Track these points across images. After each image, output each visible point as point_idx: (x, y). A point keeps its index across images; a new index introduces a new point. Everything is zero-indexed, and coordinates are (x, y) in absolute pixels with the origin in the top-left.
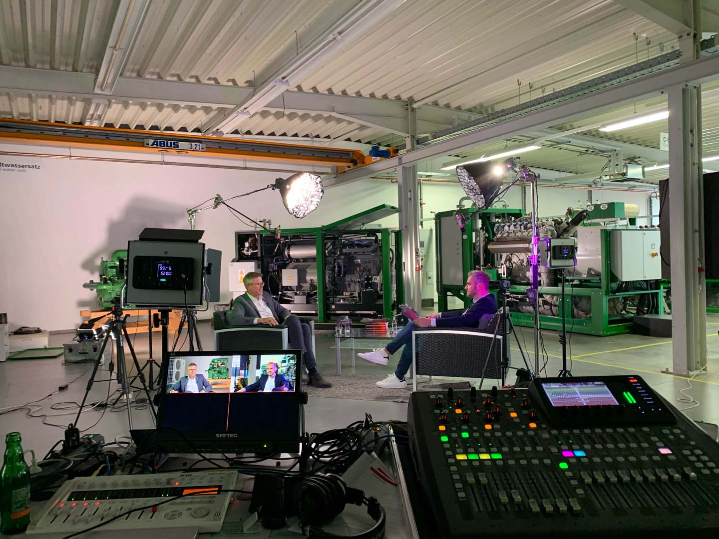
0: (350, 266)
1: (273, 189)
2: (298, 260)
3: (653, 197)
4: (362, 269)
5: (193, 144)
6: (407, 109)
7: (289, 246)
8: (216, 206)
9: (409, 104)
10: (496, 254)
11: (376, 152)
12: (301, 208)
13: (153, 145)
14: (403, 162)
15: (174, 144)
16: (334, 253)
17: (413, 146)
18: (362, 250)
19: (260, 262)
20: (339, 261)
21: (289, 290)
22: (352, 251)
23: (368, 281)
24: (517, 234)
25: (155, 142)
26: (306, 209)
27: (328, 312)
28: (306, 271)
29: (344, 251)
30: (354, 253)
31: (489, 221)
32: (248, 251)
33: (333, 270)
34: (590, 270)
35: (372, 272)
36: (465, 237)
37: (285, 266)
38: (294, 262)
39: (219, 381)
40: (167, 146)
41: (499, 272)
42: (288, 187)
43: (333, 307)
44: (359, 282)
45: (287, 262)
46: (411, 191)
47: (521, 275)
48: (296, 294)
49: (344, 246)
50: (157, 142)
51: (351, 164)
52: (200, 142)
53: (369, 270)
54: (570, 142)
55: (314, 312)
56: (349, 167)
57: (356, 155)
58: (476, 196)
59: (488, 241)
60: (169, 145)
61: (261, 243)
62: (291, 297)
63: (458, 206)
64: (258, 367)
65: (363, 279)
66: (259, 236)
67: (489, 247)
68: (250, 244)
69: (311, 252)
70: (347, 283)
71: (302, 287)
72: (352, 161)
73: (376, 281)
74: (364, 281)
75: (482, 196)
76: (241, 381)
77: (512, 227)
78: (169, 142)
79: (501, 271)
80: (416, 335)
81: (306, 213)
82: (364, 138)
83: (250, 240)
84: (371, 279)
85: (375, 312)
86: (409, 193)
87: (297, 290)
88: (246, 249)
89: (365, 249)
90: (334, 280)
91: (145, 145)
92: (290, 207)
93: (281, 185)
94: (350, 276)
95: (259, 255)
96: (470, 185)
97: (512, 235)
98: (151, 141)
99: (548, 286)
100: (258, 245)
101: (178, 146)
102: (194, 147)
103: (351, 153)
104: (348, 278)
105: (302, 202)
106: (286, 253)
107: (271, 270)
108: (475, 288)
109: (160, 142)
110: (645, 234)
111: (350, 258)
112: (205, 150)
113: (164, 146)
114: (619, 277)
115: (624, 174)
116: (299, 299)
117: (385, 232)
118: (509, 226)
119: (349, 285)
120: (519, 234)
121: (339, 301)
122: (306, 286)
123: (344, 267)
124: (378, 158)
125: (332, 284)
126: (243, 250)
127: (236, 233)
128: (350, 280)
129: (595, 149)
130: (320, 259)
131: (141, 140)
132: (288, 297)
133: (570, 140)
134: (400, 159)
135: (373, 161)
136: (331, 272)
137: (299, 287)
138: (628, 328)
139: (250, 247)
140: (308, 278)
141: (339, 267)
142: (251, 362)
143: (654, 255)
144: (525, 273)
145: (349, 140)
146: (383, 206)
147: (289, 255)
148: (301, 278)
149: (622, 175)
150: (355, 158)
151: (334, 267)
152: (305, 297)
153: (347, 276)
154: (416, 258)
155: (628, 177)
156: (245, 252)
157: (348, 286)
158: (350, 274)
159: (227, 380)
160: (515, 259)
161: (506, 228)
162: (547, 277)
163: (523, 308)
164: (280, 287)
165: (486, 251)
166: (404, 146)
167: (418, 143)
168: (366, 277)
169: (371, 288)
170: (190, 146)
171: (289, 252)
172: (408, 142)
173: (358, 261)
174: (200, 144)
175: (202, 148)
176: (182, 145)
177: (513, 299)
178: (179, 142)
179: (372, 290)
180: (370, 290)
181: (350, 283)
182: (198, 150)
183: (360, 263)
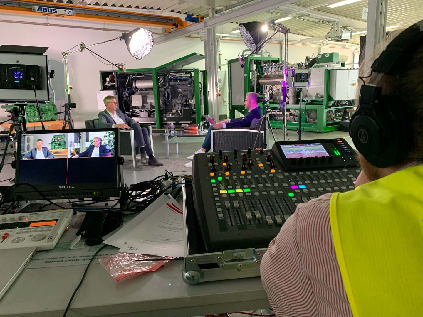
0: (175, 94)
1: (121, 40)
2: (142, 90)
3: (355, 52)
4: (182, 95)
5: (67, 10)
7: (135, 80)
8: (81, 51)
10: (263, 86)
11: (190, 18)
12: (139, 53)
13: (38, 10)
14: (207, 25)
15: (53, 10)
16: (165, 85)
17: (213, 15)
18: (182, 83)
19: (117, 91)
20: (168, 90)
21: (137, 109)
22: (176, 83)
23: (186, 103)
24: (276, 73)
25: (39, 8)
26: (143, 53)
27: (162, 122)
28: (147, 97)
29: (171, 83)
30: (178, 85)
31: (260, 65)
32: (109, 84)
33: (164, 96)
34: (317, 94)
35: (189, 97)
36: (246, 75)
37: (133, 93)
38: (139, 90)
39: (59, 150)
40: (49, 12)
42: (130, 37)
43: (165, 119)
44: (181, 103)
45: (135, 91)
46: (212, 45)
47: (278, 98)
48: (142, 111)
49: (171, 80)
50: (41, 8)
51: (174, 27)
52: (72, 9)
53: (187, 96)
54: (309, 15)
55: (153, 122)
56: (173, 28)
57: (177, 21)
58: (251, 45)
59: (259, 77)
60: (50, 11)
61: (117, 78)
62: (139, 113)
63: (241, 56)
64: (87, 141)
65: (183, 102)
66: (115, 73)
67: (260, 81)
68: (110, 79)
69: (149, 84)
70: (173, 104)
71: (145, 107)
72: (174, 25)
73: (191, 103)
74: (184, 103)
75: (255, 44)
76: (75, 150)
77: (273, 68)
78: (49, 8)
79: (266, 96)
80: (214, 133)
81: (143, 56)
82: (183, 10)
83: (110, 76)
84: (188, 101)
85: (191, 122)
86: (211, 46)
87: (142, 109)
88: (108, 82)
89: (184, 82)
90: (165, 103)
91: (33, 10)
92: (132, 52)
93: (126, 37)
95: (116, 86)
96: (247, 38)
97: (273, 73)
98: (37, 8)
99: (293, 104)
100: (115, 79)
101: (56, 12)
102: (67, 13)
103: (174, 19)
104: (174, 101)
105: (140, 48)
106: (134, 85)
107: (125, 96)
108: (250, 103)
109: (43, 8)
110: (349, 72)
111: (175, 88)
112: (75, 15)
113: (46, 11)
114: (334, 98)
115: (340, 37)
116: (144, 115)
117: (196, 71)
118: (272, 68)
119: (175, 105)
120: (277, 73)
121: (169, 115)
122: (148, 107)
123: (171, 93)
124: (192, 23)
125: (164, 105)
126: (106, 83)
127: (100, 72)
128: (175, 102)
129: (324, 20)
130: (155, 89)
131: (30, 7)
132: (137, 113)
133: (309, 13)
134: (205, 23)
135: (188, 25)
136: (163, 97)
137: (143, 107)
138: (337, 128)
139: (110, 81)
140: (149, 101)
141: (168, 94)
142: (82, 137)
143: (354, 85)
144: (280, 97)
145: (173, 11)
146: (194, 54)
147: (136, 86)
148: (144, 101)
149: (339, 37)
150: (177, 23)
151: (165, 94)
152: (147, 113)
153: (173, 100)
154: (216, 88)
155: (342, 38)
156: (107, 84)
158: (175, 99)
159: (65, 150)
160: (274, 89)
161: (270, 69)
162: (293, 99)
163: (278, 118)
164: (131, 107)
165: (258, 84)
166: (207, 15)
167: (216, 13)
168: (185, 100)
169: (188, 107)
170: (64, 12)
171: (135, 85)
172: (210, 12)
173: (179, 90)
174: (72, 11)
175: (73, 14)
176: (59, 11)
177: (273, 113)
178: (57, 9)
179: (189, 108)
180: (187, 108)
181: (176, 104)
182: (70, 15)
183: (181, 91)
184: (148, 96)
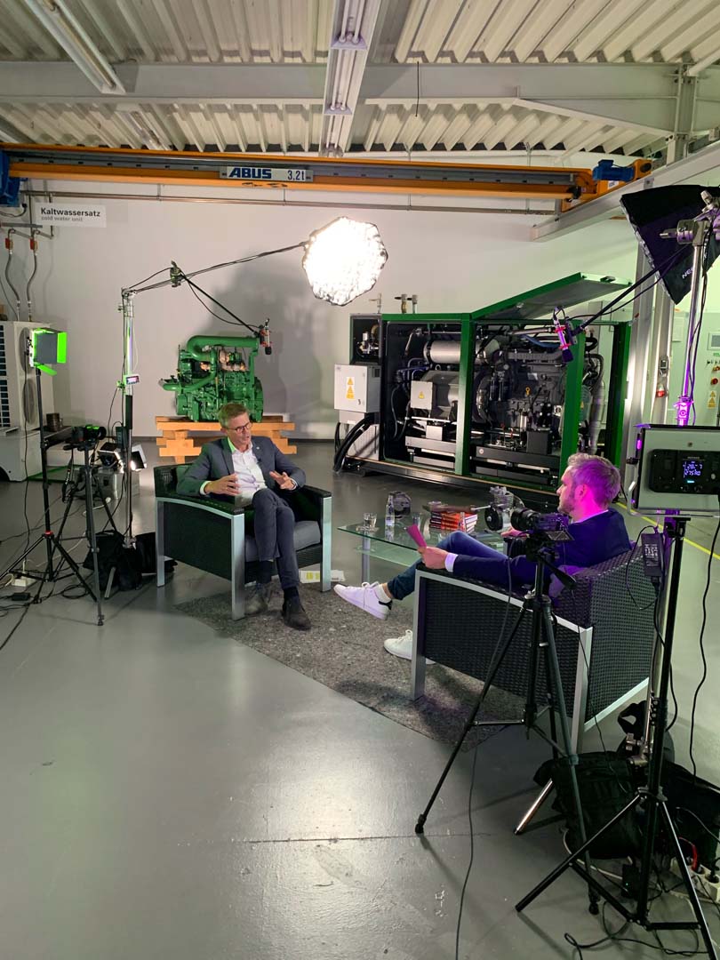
0: (517, 384)
5: (294, 171)
6: (676, 81)
7: (429, 341)
8: (175, 284)
9: (681, 70)
13: (231, 175)
15: (264, 173)
16: (494, 360)
17: (679, 155)
18: (539, 357)
19: (380, 367)
20: (499, 373)
21: (420, 416)
22: (524, 356)
23: (545, 414)
25: (235, 170)
26: (351, 288)
27: (472, 458)
28: (449, 386)
29: (511, 356)
30: (527, 361)
32: (366, 347)
33: (488, 388)
35: (552, 398)
38: (435, 368)
40: (254, 176)
43: (482, 451)
44: (526, 414)
45: (425, 369)
48: (431, 423)
50: (239, 169)
51: (569, 196)
52: (306, 167)
53: (548, 394)
60: (256, 175)
61: (384, 336)
62: (423, 428)
65: (536, 409)
66: (381, 323)
68: (370, 336)
69: (454, 353)
70: (510, 413)
71: (442, 411)
73: (558, 415)
74: (538, 413)
78: (257, 169)
81: (353, 296)
83: (371, 329)
84: (550, 410)
87: (431, 417)
88: (363, 343)
89: (545, 356)
90: (489, 407)
91: (221, 176)
95: (380, 355)
98: (230, 170)
100: (380, 338)
101: (270, 176)
102: (294, 175)
103: (572, 175)
104: (514, 404)
109: (244, 170)
111: (520, 369)
112: (311, 180)
113: (249, 176)
116: (435, 432)
123: (507, 384)
126: (360, 345)
127: (351, 318)
130: (467, 367)
131: (216, 169)
136: (485, 391)
137: (434, 412)
139: (370, 341)
140: (450, 398)
141: (497, 383)
146: (576, 277)
147: (429, 357)
148: (439, 396)
150: (575, 183)
152: (442, 429)
153: (510, 401)
154: (660, 374)
156: (362, 348)
157: (512, 419)
167: (691, 149)
168: (542, 405)
170: (288, 175)
171: (428, 353)
172: (671, 148)
173: (533, 376)
174: (305, 171)
175: (307, 178)
176: (277, 174)
178: (272, 169)
179: (548, 429)
181: (517, 413)
182: (301, 180)
183: (537, 378)
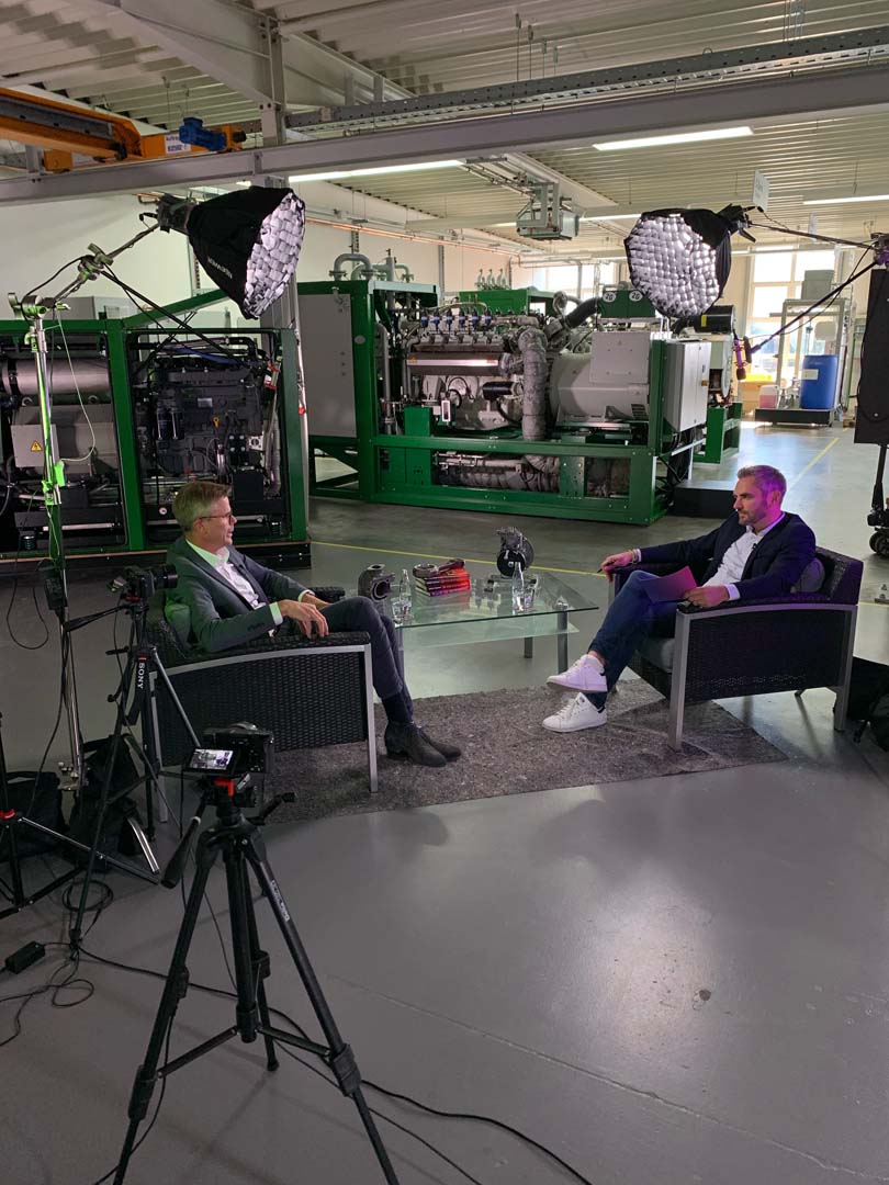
6: (264, 37)
7: (12, 362)
9: (268, 24)
11: (194, 133)
14: (264, 168)
17: (280, 130)
20: (166, 402)
22: (195, 377)
23: (238, 449)
27: (151, 523)
30: (200, 382)
33: (152, 423)
34: (609, 408)
36: (360, 340)
37: (14, 416)
41: (435, 413)
43: (163, 511)
45: (7, 404)
47: (467, 417)
51: (111, 154)
53: (241, 424)
63: (332, 273)
65: (224, 444)
67: (410, 363)
73: (256, 447)
74: (229, 449)
79: (437, 411)
84: (244, 443)
89: (226, 374)
94: (191, 437)
97: (453, 340)
104: (188, 442)
106: (6, 381)
111: (188, 395)
114: (675, 425)
119: (190, 458)
150: (118, 138)
151: (154, 417)
152: (81, 490)
153: (184, 439)
155: (562, 234)
157: (185, 461)
158: (191, 433)
162: (537, 424)
164: (9, 469)
166: (256, 126)
167: (288, 126)
168: (232, 438)
169: (250, 465)
171: (14, 379)
172: (269, 120)
173: (206, 402)
177: (464, 461)
179: (252, 468)
180: (248, 469)
183: (211, 405)
184: (76, 425)
